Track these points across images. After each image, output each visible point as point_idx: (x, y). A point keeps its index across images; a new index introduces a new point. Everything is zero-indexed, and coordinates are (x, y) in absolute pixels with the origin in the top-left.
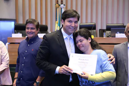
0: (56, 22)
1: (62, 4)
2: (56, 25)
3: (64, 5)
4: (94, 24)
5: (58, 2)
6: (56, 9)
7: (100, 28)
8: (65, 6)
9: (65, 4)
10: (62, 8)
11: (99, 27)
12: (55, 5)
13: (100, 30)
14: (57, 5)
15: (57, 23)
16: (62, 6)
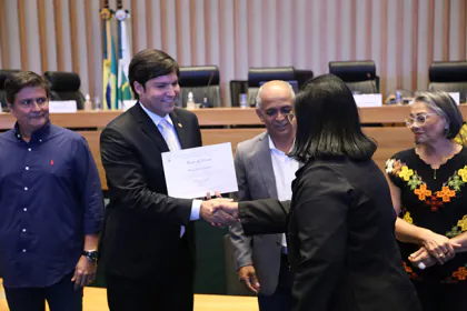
0: (105, 62)
1: (120, 8)
2: (106, 71)
3: (127, 12)
4: (213, 68)
5: (107, 2)
6: (104, 22)
7: (233, 79)
8: (129, 16)
9: (129, 9)
10: (119, 22)
11: (228, 76)
12: (100, 11)
13: (232, 82)
14: (105, 11)
15: (108, 65)
16: (120, 14)
